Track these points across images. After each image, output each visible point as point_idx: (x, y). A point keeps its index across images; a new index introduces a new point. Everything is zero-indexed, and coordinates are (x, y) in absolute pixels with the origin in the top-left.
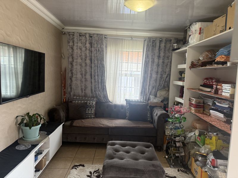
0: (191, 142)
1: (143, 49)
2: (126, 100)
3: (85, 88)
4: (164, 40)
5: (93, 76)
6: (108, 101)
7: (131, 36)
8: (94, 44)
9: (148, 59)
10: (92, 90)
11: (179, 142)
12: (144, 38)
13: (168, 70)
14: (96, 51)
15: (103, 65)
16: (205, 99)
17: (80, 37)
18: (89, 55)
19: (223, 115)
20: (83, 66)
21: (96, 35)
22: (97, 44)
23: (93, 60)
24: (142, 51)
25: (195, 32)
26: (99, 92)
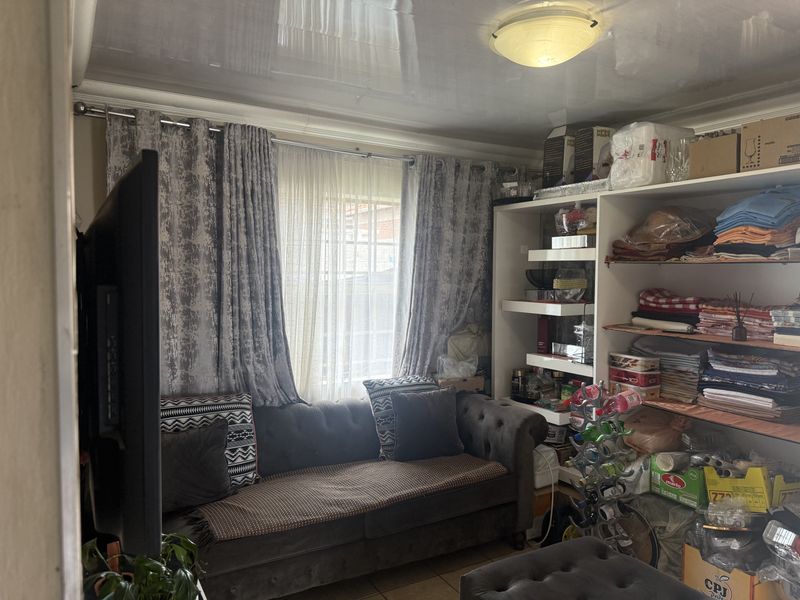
0: (642, 495)
1: (400, 195)
2: (369, 385)
3: (188, 355)
4: (466, 168)
5: (226, 301)
6: (292, 398)
7: (355, 143)
8: (230, 168)
9: (425, 231)
10: (218, 359)
11: (610, 503)
12: (405, 156)
13: (479, 267)
14: (241, 195)
15: (274, 256)
16: (664, 356)
17: (163, 134)
18: (207, 214)
19: (771, 400)
20: (176, 259)
21: (238, 132)
22: (243, 165)
23: (226, 234)
24: (399, 201)
25: (638, 151)
26: (258, 366)
